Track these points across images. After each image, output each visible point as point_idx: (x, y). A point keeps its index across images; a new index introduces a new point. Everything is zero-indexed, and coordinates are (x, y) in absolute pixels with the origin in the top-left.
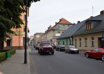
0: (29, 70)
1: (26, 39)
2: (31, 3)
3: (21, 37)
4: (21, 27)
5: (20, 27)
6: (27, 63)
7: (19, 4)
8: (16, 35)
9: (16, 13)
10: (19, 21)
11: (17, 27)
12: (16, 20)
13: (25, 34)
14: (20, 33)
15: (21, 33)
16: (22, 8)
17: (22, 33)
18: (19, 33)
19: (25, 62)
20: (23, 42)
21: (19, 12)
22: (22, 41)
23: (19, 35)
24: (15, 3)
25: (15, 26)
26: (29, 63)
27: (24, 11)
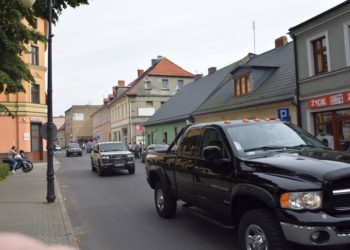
2: (61, 10)
3: (24, 122)
4: (25, 91)
6: (56, 200)
7: (19, 14)
9: (8, 42)
14: (20, 109)
15: (24, 106)
16: (30, 28)
17: (27, 109)
18: (15, 109)
20: (29, 139)
23: (17, 116)
24: (8, 10)
25: (5, 86)
26: (61, 201)
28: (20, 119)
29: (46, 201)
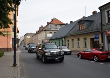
0: (19, 73)
1: (15, 40)
2: (21, 1)
3: (10, 38)
4: (10, 27)
5: (8, 27)
6: (17, 66)
7: (7, 1)
8: (4, 35)
10: (7, 20)
11: (5, 27)
12: (3, 19)
13: (14, 34)
14: (9, 34)
15: (10, 33)
18: (7, 34)
19: (15, 65)
20: (11, 44)
21: (7, 10)
22: (11, 42)
23: (8, 36)
25: (3, 26)
26: (19, 66)
27: (12, 10)
28: (9, 37)
29: (13, 66)
